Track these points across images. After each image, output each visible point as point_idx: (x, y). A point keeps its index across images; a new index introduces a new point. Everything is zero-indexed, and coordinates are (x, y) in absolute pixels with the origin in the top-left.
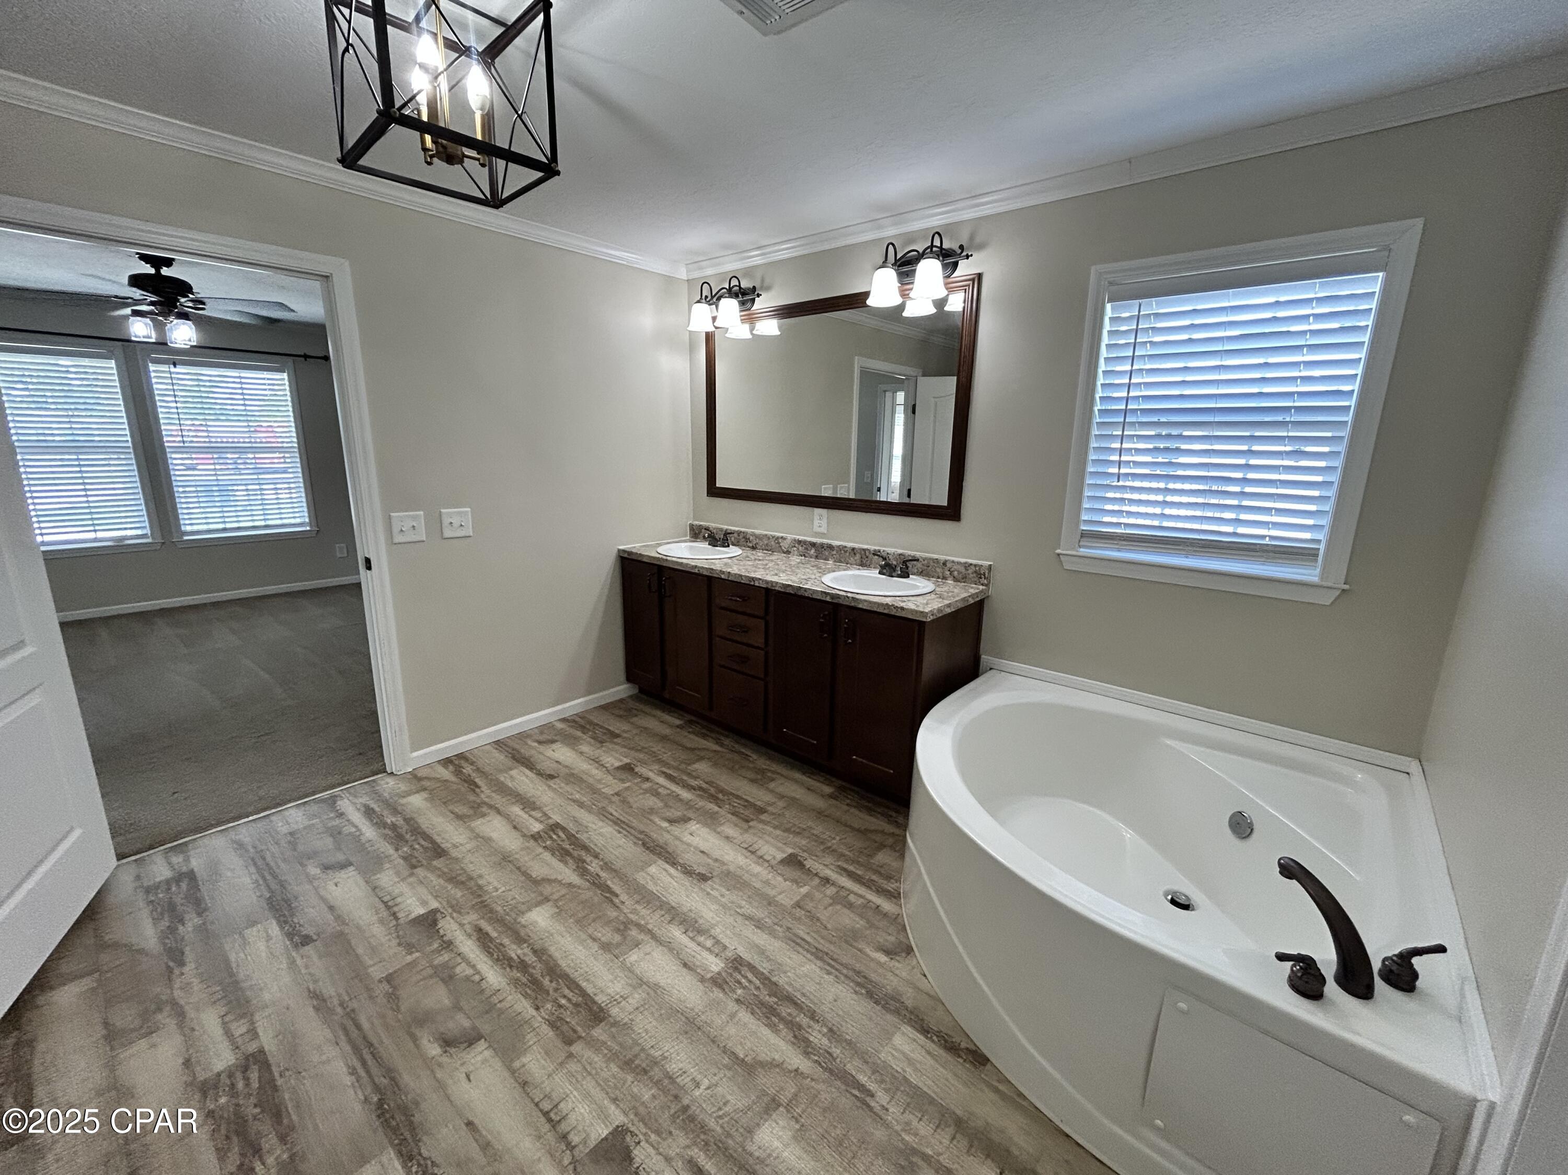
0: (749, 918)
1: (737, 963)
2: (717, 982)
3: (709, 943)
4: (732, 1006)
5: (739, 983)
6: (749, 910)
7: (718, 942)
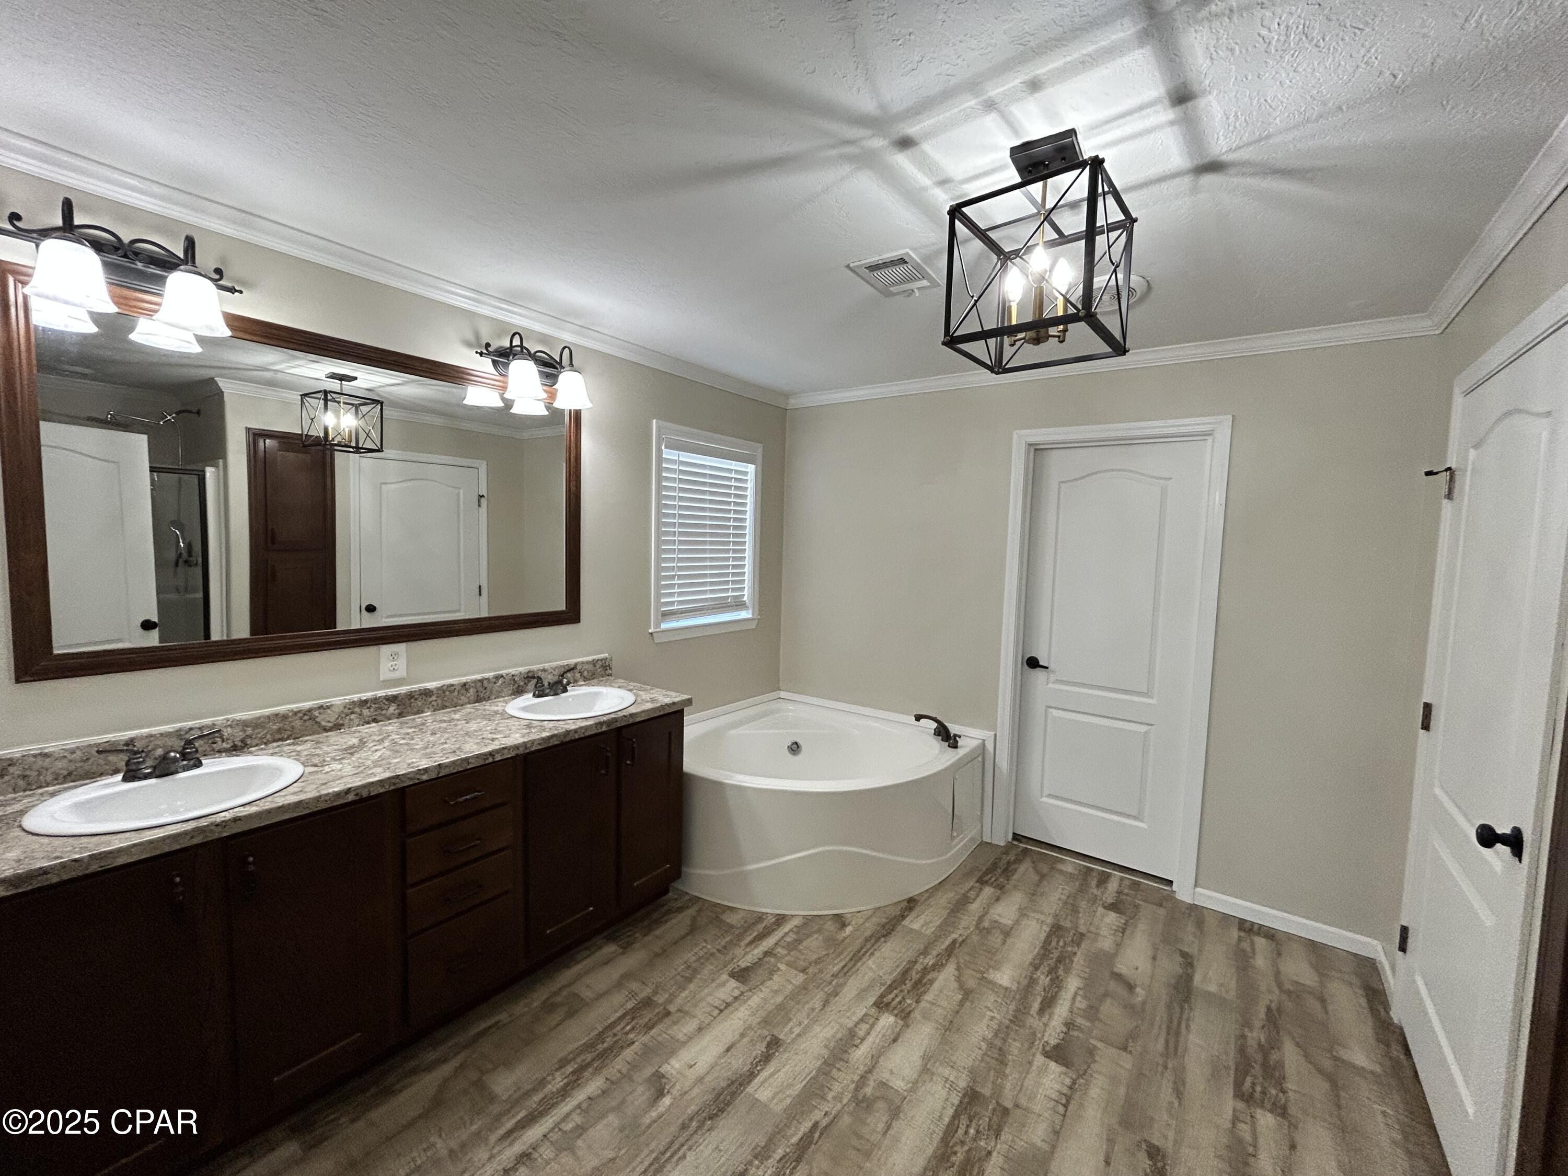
0: (826, 1003)
1: (881, 1005)
2: (905, 1016)
3: (865, 1027)
4: (923, 1004)
5: (900, 1003)
6: (817, 1003)
7: (862, 1020)
